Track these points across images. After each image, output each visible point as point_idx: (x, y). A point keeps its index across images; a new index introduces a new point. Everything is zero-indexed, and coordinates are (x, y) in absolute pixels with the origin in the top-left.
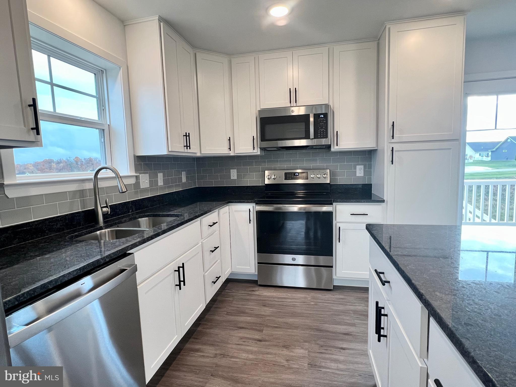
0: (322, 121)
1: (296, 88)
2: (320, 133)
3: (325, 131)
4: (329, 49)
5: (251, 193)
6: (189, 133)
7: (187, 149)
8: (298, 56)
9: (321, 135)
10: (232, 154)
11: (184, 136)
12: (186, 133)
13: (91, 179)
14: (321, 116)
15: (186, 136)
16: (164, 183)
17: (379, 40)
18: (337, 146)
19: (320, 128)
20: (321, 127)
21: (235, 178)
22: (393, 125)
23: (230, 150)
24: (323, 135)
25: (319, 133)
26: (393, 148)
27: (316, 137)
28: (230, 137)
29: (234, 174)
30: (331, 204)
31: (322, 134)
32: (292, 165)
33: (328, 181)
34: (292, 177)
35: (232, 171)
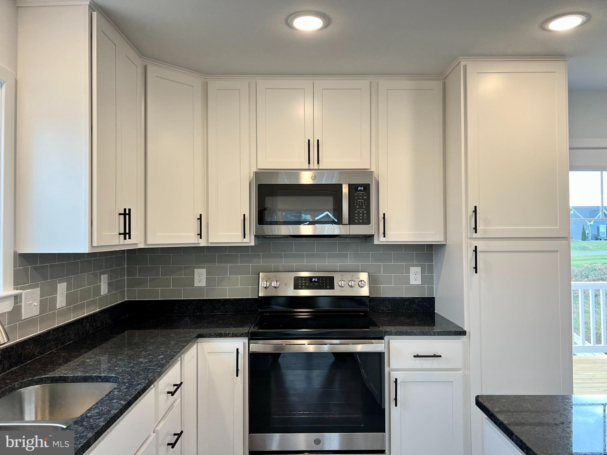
0: (360, 196)
1: (318, 141)
3: (365, 212)
4: (370, 82)
5: (232, 312)
6: (130, 210)
7: (125, 238)
8: (323, 89)
9: (358, 220)
10: (203, 243)
11: (120, 214)
12: (125, 210)
14: (360, 188)
15: (125, 214)
16: (68, 302)
17: (445, 79)
18: (384, 237)
19: (358, 207)
20: (359, 205)
21: (203, 284)
22: (475, 211)
23: (201, 238)
24: (363, 219)
25: (356, 215)
26: (476, 247)
27: (351, 222)
28: (201, 215)
29: (200, 277)
30: (382, 338)
31: (361, 218)
32: (305, 262)
33: (365, 292)
34: (307, 284)
35: (197, 271)
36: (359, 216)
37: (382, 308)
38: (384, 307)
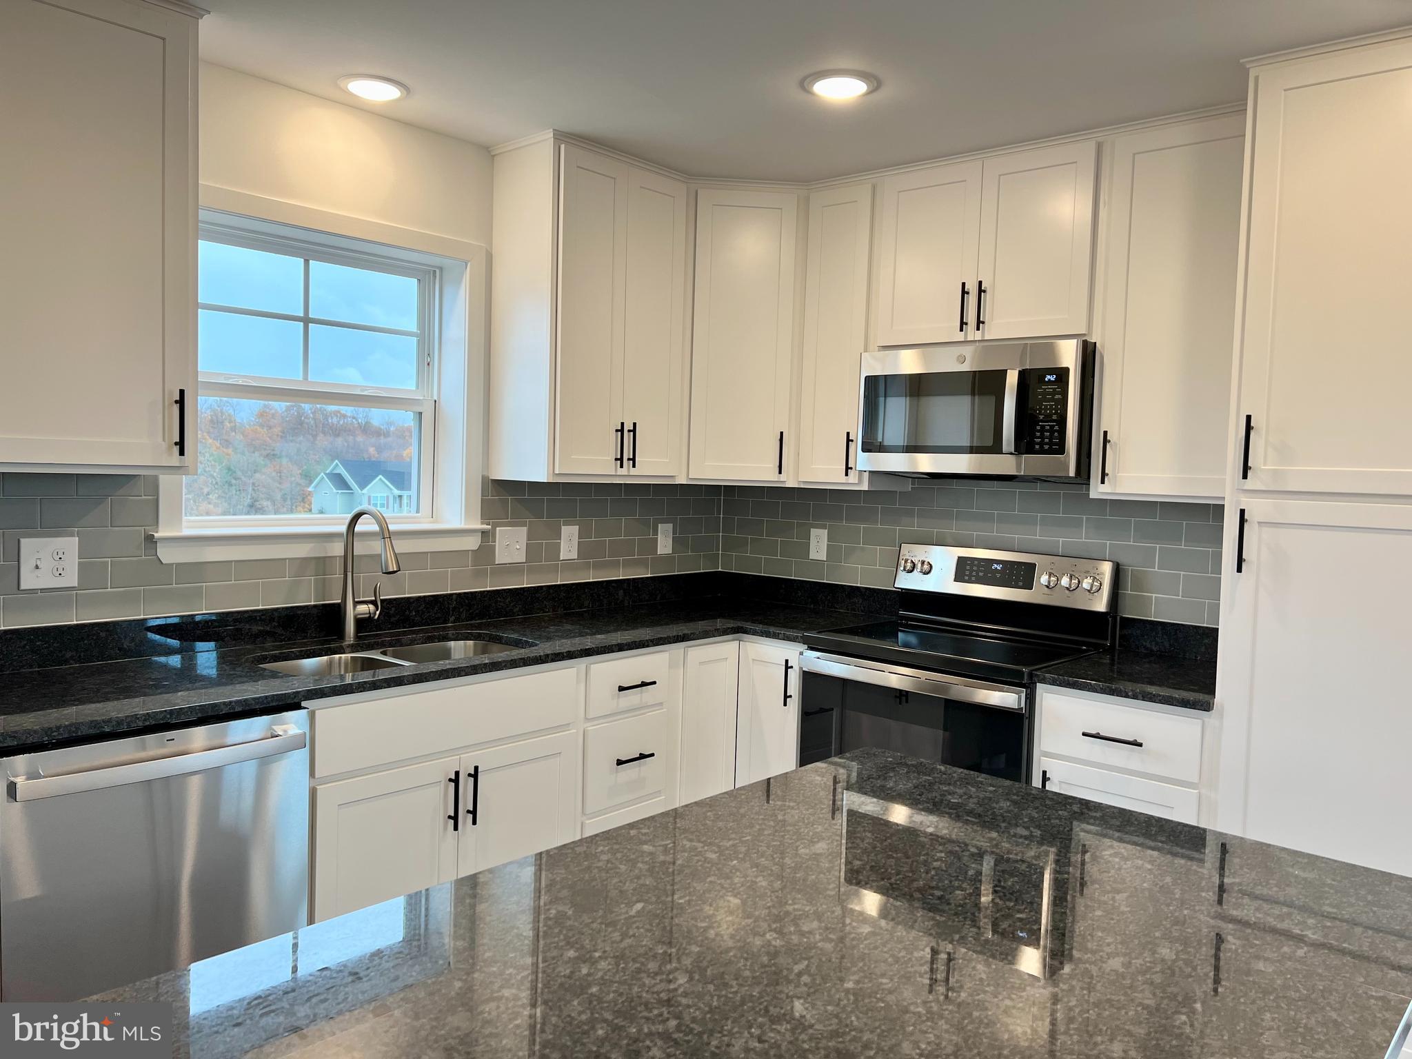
0: (1049, 394)
1: (981, 282)
2: (1042, 434)
3: (1056, 428)
4: (1098, 146)
5: (862, 612)
6: (635, 424)
7: (622, 466)
8: (1001, 174)
9: (1041, 444)
11: (616, 431)
12: (623, 423)
13: (338, 535)
14: (1048, 377)
15: (622, 430)
16: (583, 555)
18: (1103, 481)
19: (1041, 417)
20: (1045, 414)
21: (821, 555)
22: (1250, 427)
24: (1051, 444)
25: (1038, 434)
26: (1243, 510)
27: (1020, 447)
28: (782, 433)
29: (819, 544)
31: (1047, 440)
32: (995, 533)
33: (1100, 605)
34: (981, 574)
35: (814, 532)
36: (1042, 437)
37: (1149, 646)
38: (1153, 643)
